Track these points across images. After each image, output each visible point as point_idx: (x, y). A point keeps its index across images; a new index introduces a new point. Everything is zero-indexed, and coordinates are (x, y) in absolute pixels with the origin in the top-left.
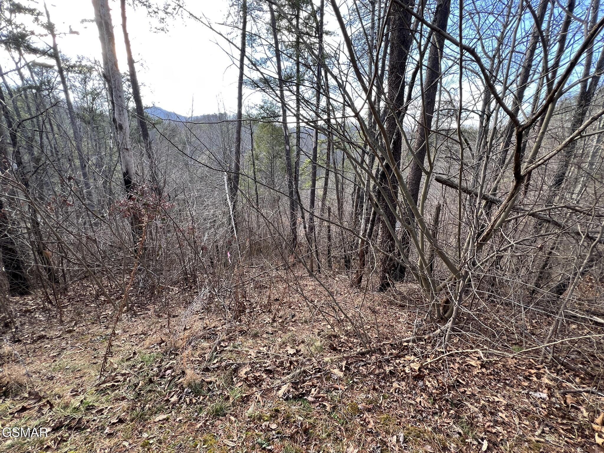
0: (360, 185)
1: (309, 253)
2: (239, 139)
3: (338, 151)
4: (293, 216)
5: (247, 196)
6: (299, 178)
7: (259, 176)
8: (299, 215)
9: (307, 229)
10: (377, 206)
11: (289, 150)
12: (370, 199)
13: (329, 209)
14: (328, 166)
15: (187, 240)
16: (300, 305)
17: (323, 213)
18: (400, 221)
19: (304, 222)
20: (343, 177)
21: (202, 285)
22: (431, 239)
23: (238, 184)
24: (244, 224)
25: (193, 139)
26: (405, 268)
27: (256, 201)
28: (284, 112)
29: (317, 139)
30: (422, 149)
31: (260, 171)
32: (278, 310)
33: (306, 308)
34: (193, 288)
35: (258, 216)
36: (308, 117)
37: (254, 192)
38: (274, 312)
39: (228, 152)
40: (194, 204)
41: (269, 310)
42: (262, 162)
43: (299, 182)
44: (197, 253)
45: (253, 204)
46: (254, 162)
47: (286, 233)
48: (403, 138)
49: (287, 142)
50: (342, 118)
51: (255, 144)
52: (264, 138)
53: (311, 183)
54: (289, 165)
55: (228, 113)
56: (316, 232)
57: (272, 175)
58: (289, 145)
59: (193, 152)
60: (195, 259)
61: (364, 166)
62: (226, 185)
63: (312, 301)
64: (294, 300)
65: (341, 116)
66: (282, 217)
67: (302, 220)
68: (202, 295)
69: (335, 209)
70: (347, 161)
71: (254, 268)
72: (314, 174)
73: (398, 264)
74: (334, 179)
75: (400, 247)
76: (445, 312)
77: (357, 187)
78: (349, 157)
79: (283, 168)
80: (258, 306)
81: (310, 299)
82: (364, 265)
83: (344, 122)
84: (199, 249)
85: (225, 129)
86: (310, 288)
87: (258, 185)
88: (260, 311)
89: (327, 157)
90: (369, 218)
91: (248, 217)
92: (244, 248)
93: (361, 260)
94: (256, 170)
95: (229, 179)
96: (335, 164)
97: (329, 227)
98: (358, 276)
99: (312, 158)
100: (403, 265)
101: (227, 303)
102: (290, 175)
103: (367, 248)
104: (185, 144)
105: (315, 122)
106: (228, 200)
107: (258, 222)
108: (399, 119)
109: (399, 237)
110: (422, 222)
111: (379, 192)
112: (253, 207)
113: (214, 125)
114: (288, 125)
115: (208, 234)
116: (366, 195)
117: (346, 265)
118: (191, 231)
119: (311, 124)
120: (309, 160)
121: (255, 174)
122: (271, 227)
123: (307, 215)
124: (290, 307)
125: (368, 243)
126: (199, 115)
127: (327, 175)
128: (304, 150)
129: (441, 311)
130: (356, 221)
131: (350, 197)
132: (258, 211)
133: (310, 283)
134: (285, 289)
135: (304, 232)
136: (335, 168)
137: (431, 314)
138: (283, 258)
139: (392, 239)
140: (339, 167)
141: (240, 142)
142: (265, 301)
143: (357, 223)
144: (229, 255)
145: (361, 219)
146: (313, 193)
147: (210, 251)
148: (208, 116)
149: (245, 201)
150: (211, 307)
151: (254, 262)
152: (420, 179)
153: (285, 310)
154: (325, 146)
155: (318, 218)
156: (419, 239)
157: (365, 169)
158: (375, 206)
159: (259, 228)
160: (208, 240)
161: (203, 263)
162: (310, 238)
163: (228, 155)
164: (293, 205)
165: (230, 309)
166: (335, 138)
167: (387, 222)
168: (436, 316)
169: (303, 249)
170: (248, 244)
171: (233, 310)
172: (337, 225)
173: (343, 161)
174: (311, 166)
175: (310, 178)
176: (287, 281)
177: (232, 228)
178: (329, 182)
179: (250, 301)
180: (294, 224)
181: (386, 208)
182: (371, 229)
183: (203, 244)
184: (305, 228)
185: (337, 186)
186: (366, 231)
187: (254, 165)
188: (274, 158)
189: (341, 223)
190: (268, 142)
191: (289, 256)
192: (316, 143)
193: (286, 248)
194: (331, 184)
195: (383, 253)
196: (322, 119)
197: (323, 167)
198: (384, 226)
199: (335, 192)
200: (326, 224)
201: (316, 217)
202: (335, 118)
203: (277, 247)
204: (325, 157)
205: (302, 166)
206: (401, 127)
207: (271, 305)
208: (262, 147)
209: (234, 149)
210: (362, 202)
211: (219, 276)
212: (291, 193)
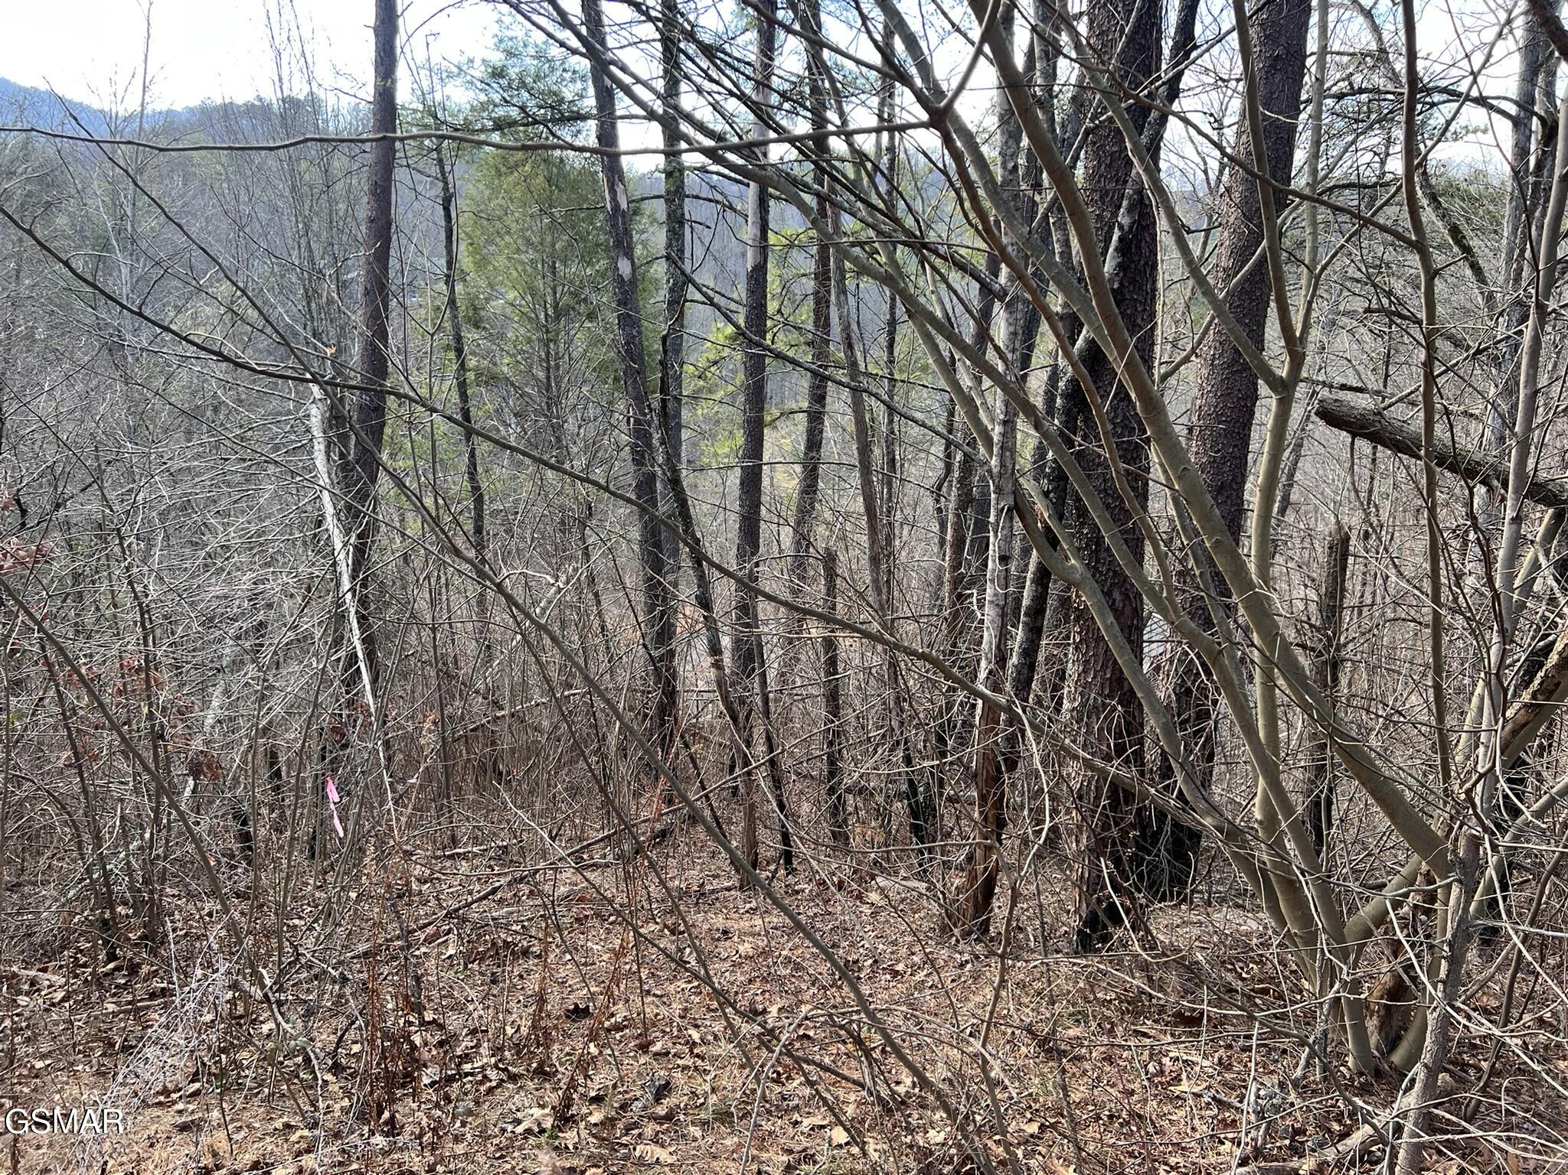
0: (972, 444)
1: (737, 772)
2: (382, 228)
3: (867, 284)
4: (658, 597)
5: (428, 502)
6: (685, 414)
7: (485, 405)
8: (687, 590)
9: (727, 659)
10: (1054, 542)
11: (633, 281)
12: (1020, 508)
13: (830, 560)
14: (821, 355)
15: (114, 727)
16: (696, 1036)
17: (802, 578)
18: (1163, 611)
19: (710, 622)
20: (891, 410)
21: (190, 958)
22: (1308, 690)
23: (378, 442)
24: (413, 639)
25: (150, 222)
26: (1195, 836)
27: (469, 527)
28: (605, 99)
29: (764, 228)
30: (1251, 273)
31: (491, 379)
32: (585, 1065)
33: (724, 1048)
34: (145, 969)
35: (481, 600)
36: (719, 125)
37: (456, 483)
38: (564, 1073)
39: (329, 288)
40: (150, 546)
41: (541, 1064)
42: (502, 336)
43: (685, 434)
44: (164, 790)
45: (460, 542)
46: (458, 339)
47: (623, 678)
48: (1162, 223)
49: (618, 244)
50: (878, 131)
51: (462, 249)
52: (508, 220)
53: (740, 439)
54: (633, 350)
55: (330, 101)
56: (772, 674)
57: (552, 401)
58: (629, 254)
59: (149, 288)
60: (157, 820)
61: (991, 355)
62: (319, 447)
63: (754, 1014)
64: (664, 1011)
65: (873, 122)
66: (604, 605)
67: (699, 613)
68: (191, 1005)
69: (854, 561)
70: (907, 330)
71: (464, 856)
72: (756, 396)
73: (1161, 815)
74: (848, 421)
75: (1169, 733)
76: (1392, 1042)
77: (959, 457)
78: (918, 313)
79: (602, 368)
80: (484, 1050)
81: (743, 1003)
82: (1001, 824)
83: (891, 149)
84: (179, 770)
85: (312, 175)
86: (745, 948)
87: (483, 447)
88: (493, 1074)
89: (816, 312)
90: (1018, 601)
91: (433, 603)
92: (411, 763)
93: (983, 798)
94: (471, 376)
95: (335, 419)
96: (850, 346)
97: (830, 644)
98: (972, 878)
99: (741, 322)
100: (1187, 820)
101: (325, 1038)
102: (640, 399)
103: (1011, 740)
104: (106, 247)
105: (750, 149)
106: (330, 522)
107: (484, 625)
108: (1144, 139)
109: (1164, 690)
110: (1261, 610)
111: (1059, 478)
112: (457, 552)
113: (258, 157)
114: (625, 161)
115: (227, 692)
116: (999, 491)
117: (916, 829)
118: (137, 682)
119: (731, 157)
120: (730, 330)
121: (464, 397)
122: (552, 656)
123: (724, 593)
124: (644, 1048)
125: (1013, 719)
126: (178, 107)
127: (819, 397)
128: (704, 278)
129: (1374, 1039)
130: (955, 615)
131: (929, 502)
132: (481, 574)
133: (744, 924)
134: (618, 954)
135: (712, 674)
136: (854, 364)
137: (1325, 1053)
138: (608, 802)
139: (1129, 699)
140: (873, 360)
141: (389, 240)
142: (520, 1021)
143: (960, 621)
144: (334, 795)
145: (981, 607)
146: (751, 482)
147: (236, 779)
148: (227, 111)
149: (414, 526)
150: (238, 1065)
151: (464, 830)
152: (1252, 414)
153: (618, 1064)
154: (805, 263)
155: (781, 603)
156: (1256, 691)
157: (991, 372)
158: (1043, 541)
159: (490, 659)
160: (228, 723)
161: (197, 841)
162: (742, 701)
163: (330, 301)
164: (657, 545)
165: (336, 1069)
166: (848, 223)
167: (1102, 615)
168: (1350, 1061)
169: (709, 758)
170: (429, 739)
171: (353, 1075)
172: (866, 634)
173: (892, 334)
174: (739, 356)
175: (735, 415)
176: (626, 917)
177: (353, 658)
178: (828, 433)
179: (441, 1027)
180: (665, 634)
181: (1094, 550)
182: (1030, 652)
183: (197, 744)
184: (715, 649)
185: (865, 450)
186: (1002, 659)
187: (459, 351)
188: (557, 318)
189: (884, 626)
190: (528, 242)
191: (637, 795)
192: (763, 248)
193: (623, 751)
194: (838, 443)
195: (1088, 765)
196: (784, 136)
197: (795, 363)
198: (1092, 637)
199: (855, 479)
200: (815, 630)
201: (770, 598)
202: (848, 135)
203: (577, 749)
204: (805, 315)
205: (696, 357)
206: (1153, 170)
207: (547, 1041)
208: (501, 261)
209: (357, 275)
210: (981, 526)
211: (281, 907)
212: (646, 485)
